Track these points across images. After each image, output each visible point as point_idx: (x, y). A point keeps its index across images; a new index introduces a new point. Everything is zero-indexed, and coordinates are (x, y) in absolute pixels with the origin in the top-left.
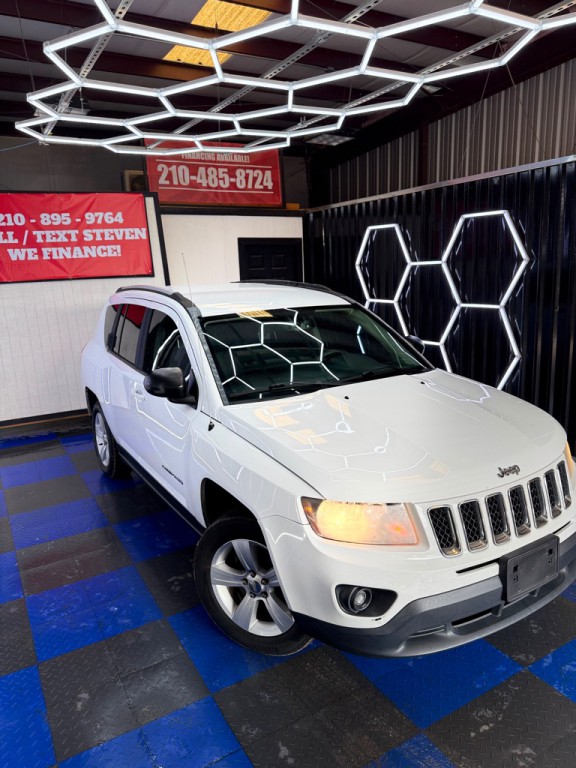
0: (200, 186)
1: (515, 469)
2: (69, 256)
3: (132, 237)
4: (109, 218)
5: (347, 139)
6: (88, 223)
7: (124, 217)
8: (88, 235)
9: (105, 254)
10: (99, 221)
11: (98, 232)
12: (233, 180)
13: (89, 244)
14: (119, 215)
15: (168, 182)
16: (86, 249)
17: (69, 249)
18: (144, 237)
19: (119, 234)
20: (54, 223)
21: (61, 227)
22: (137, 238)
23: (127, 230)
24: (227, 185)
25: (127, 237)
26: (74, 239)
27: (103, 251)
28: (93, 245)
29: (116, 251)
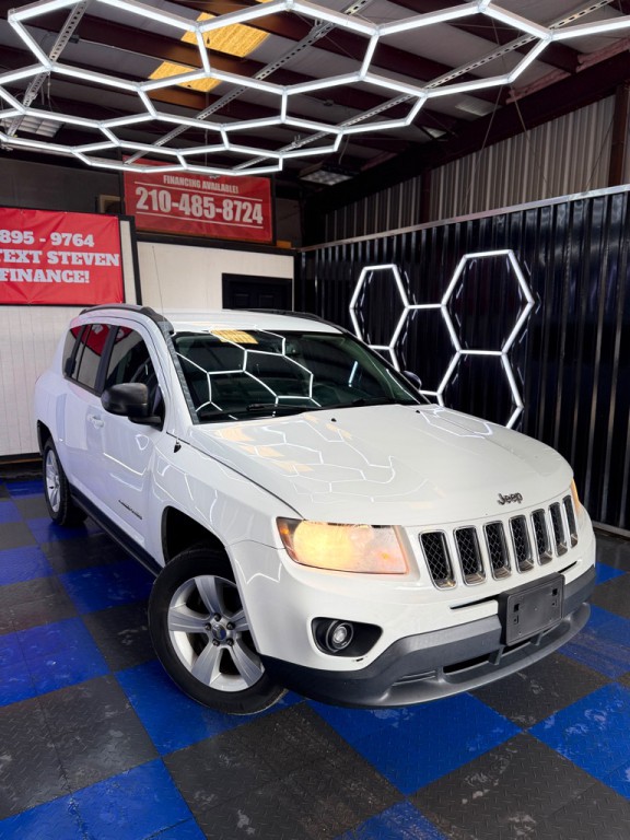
0: (182, 214)
1: (517, 497)
2: (29, 279)
3: (103, 263)
4: (77, 240)
5: (345, 178)
6: (54, 244)
7: (95, 240)
8: (53, 257)
9: (71, 280)
10: (67, 243)
11: (65, 255)
12: (219, 210)
13: (54, 267)
14: (90, 237)
15: (146, 207)
16: (50, 272)
17: (30, 271)
18: (117, 263)
19: (88, 258)
20: (14, 242)
21: (22, 246)
22: (109, 264)
23: (97, 255)
24: (212, 215)
25: (97, 263)
26: (36, 261)
27: (68, 276)
28: (58, 269)
29: (83, 277)
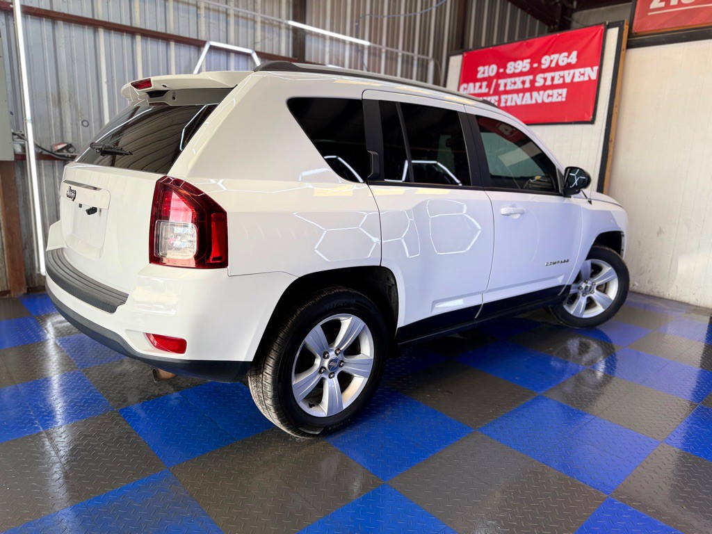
2: (519, 103)
3: (582, 79)
4: (562, 59)
6: (543, 67)
7: (578, 56)
8: (540, 82)
9: (549, 100)
10: (553, 65)
11: (549, 75)
13: (539, 89)
14: (575, 54)
16: (535, 94)
17: (521, 95)
18: (594, 77)
19: (568, 76)
20: (517, 71)
21: (521, 74)
22: (586, 78)
23: (577, 71)
25: (576, 79)
26: (527, 85)
27: (549, 96)
28: (541, 90)
29: (561, 95)
